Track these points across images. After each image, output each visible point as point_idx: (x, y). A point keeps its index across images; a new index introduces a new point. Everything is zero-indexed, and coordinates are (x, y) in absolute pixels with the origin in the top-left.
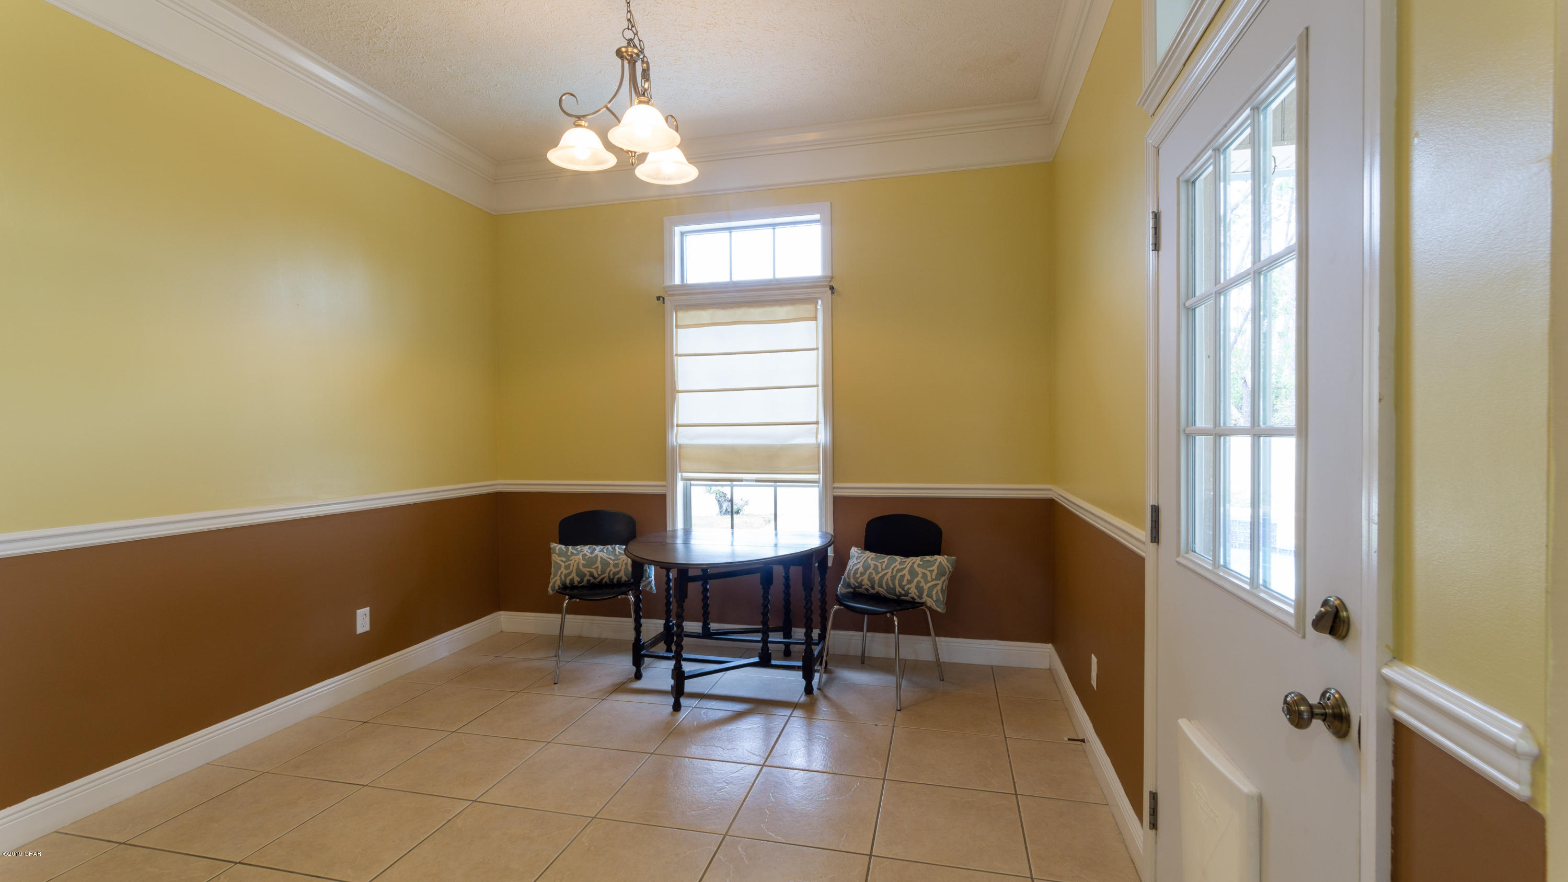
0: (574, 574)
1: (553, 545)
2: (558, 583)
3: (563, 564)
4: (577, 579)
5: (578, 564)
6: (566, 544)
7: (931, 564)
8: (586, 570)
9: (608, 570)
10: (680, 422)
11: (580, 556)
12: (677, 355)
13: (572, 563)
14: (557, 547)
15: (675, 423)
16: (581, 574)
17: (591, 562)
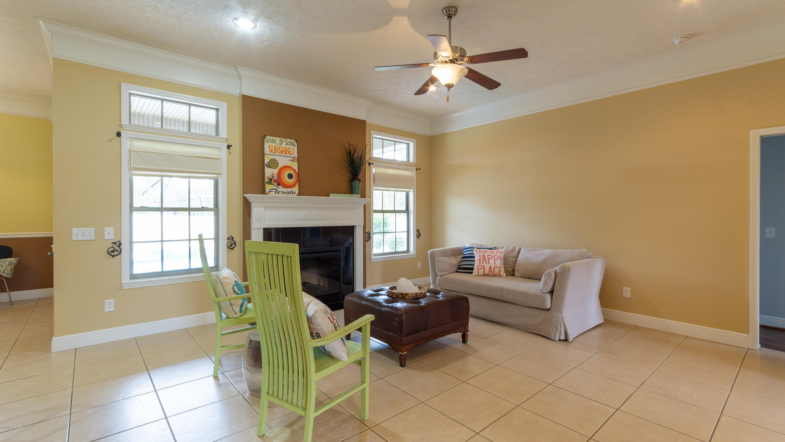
7: (6, 261)
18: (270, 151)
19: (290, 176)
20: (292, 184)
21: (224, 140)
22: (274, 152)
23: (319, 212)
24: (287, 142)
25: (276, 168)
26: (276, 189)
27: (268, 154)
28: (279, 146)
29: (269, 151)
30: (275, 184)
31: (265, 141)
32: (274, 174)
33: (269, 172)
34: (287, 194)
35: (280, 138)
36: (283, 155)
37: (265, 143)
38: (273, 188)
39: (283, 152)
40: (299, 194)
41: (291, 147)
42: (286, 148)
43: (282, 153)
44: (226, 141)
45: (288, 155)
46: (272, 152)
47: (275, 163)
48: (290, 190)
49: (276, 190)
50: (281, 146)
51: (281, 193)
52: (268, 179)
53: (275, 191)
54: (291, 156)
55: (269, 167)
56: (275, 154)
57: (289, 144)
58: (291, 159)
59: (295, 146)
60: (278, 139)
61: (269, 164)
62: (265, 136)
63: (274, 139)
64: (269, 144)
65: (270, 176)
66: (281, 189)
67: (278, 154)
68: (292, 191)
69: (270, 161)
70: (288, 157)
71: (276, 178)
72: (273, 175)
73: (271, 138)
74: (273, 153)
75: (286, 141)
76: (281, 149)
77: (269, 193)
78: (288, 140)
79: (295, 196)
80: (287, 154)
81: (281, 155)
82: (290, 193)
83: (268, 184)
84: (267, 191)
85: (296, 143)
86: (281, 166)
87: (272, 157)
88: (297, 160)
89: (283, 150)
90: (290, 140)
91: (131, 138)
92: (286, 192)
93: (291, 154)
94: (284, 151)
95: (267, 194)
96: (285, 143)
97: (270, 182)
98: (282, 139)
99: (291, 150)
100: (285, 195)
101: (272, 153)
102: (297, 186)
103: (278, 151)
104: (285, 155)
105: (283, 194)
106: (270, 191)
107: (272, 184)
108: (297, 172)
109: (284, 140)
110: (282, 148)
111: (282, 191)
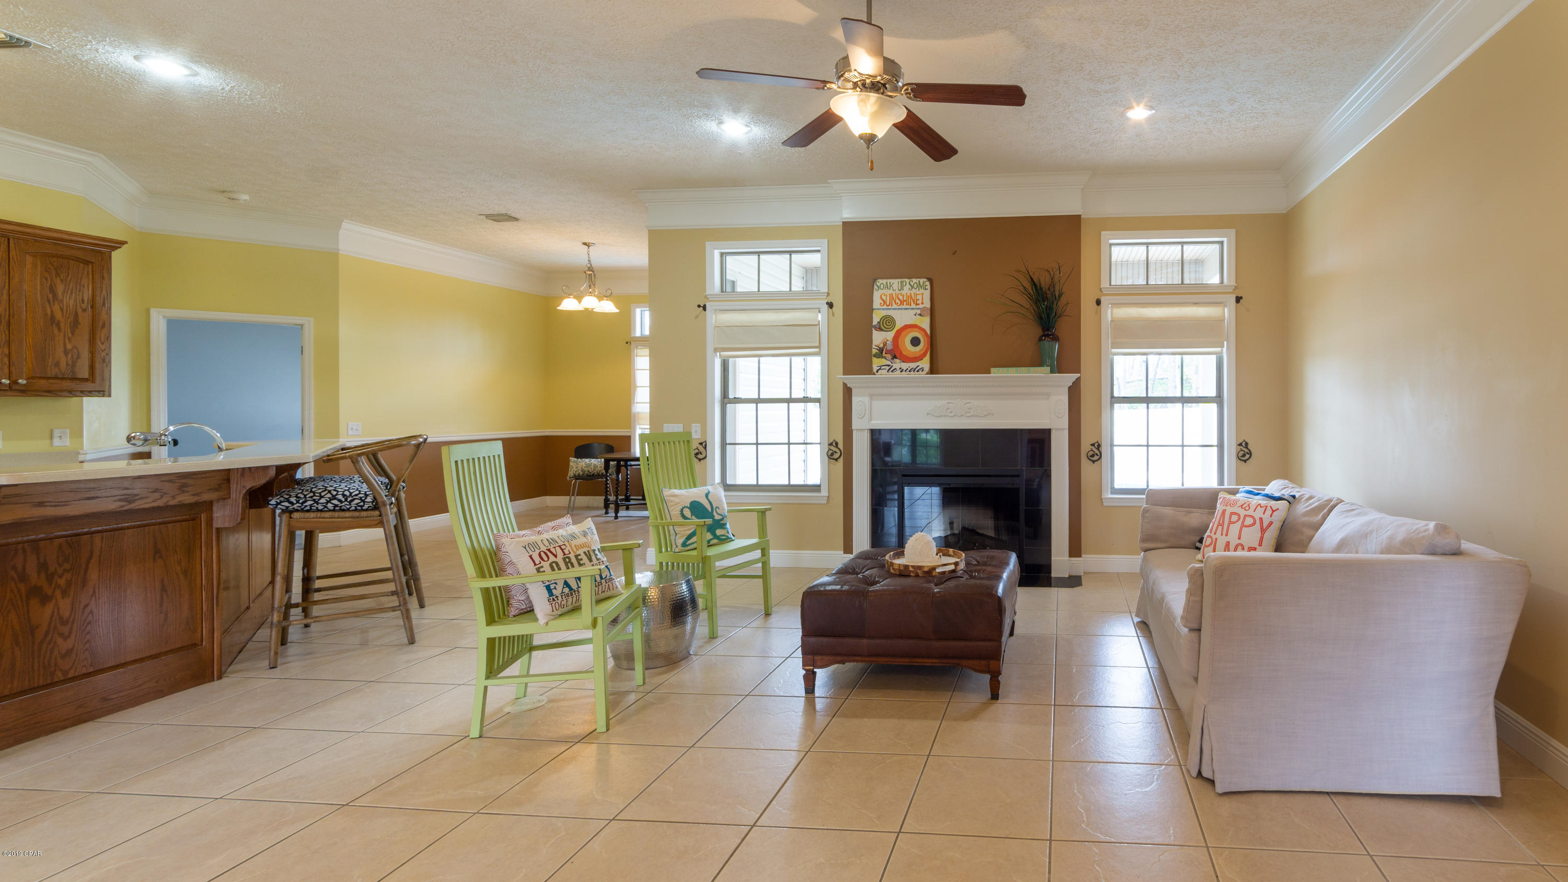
0: (580, 471)
1: (571, 458)
2: (572, 475)
3: (575, 466)
4: (581, 473)
5: (582, 467)
6: (578, 458)
8: (586, 469)
9: (597, 469)
10: (638, 402)
11: (584, 463)
12: (637, 370)
13: (579, 466)
14: (572, 459)
15: (636, 401)
16: (582, 470)
17: (588, 465)
18: (883, 303)
19: (915, 342)
20: (917, 355)
21: (824, 296)
22: (888, 304)
23: (970, 403)
24: (912, 284)
25: (890, 331)
26: (889, 365)
27: (879, 309)
28: (898, 292)
29: (881, 304)
30: (889, 357)
31: (875, 288)
32: (888, 340)
33: (879, 338)
34: (909, 372)
35: (899, 280)
36: (905, 306)
37: (874, 291)
38: (885, 364)
39: (905, 303)
40: (932, 371)
41: (918, 292)
42: (911, 294)
43: (903, 305)
44: (827, 296)
45: (913, 306)
46: (885, 305)
47: (889, 322)
48: (913, 365)
49: (890, 367)
50: (900, 292)
51: (898, 372)
52: (877, 349)
53: (888, 368)
54: (918, 307)
55: (879, 330)
56: (890, 307)
57: (915, 287)
58: (919, 312)
59: (927, 289)
60: (895, 283)
61: (880, 325)
62: (875, 280)
63: (890, 283)
64: (880, 292)
65: (880, 344)
66: (897, 364)
67: (895, 306)
68: (918, 366)
69: (881, 320)
70: (912, 309)
71: (890, 346)
72: (886, 343)
73: (884, 281)
74: (887, 306)
75: (911, 282)
76: (901, 297)
77: (877, 372)
78: (915, 280)
79: (922, 375)
80: (910, 305)
81: (900, 307)
82: (915, 370)
83: (876, 357)
84: (875, 368)
85: (928, 283)
86: (898, 326)
87: (884, 313)
88: (929, 312)
89: (905, 299)
90: (918, 280)
91: (716, 310)
92: (907, 369)
93: (919, 304)
94: (906, 301)
95: (874, 374)
96: (908, 286)
97: (880, 354)
98: (903, 280)
99: (919, 297)
100: (904, 375)
101: (885, 307)
102: (927, 358)
103: (895, 302)
104: (908, 307)
105: (902, 373)
106: (880, 369)
107: (883, 357)
108: (929, 332)
109: (908, 281)
110: (903, 296)
111: (900, 368)
